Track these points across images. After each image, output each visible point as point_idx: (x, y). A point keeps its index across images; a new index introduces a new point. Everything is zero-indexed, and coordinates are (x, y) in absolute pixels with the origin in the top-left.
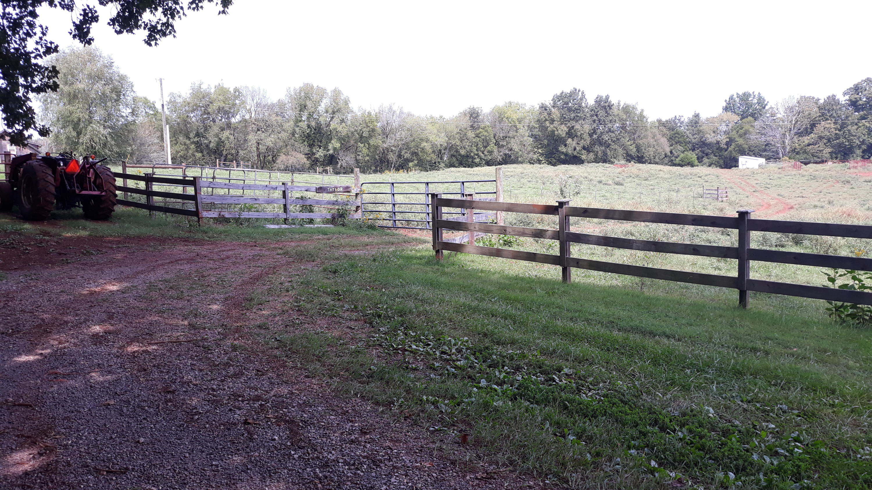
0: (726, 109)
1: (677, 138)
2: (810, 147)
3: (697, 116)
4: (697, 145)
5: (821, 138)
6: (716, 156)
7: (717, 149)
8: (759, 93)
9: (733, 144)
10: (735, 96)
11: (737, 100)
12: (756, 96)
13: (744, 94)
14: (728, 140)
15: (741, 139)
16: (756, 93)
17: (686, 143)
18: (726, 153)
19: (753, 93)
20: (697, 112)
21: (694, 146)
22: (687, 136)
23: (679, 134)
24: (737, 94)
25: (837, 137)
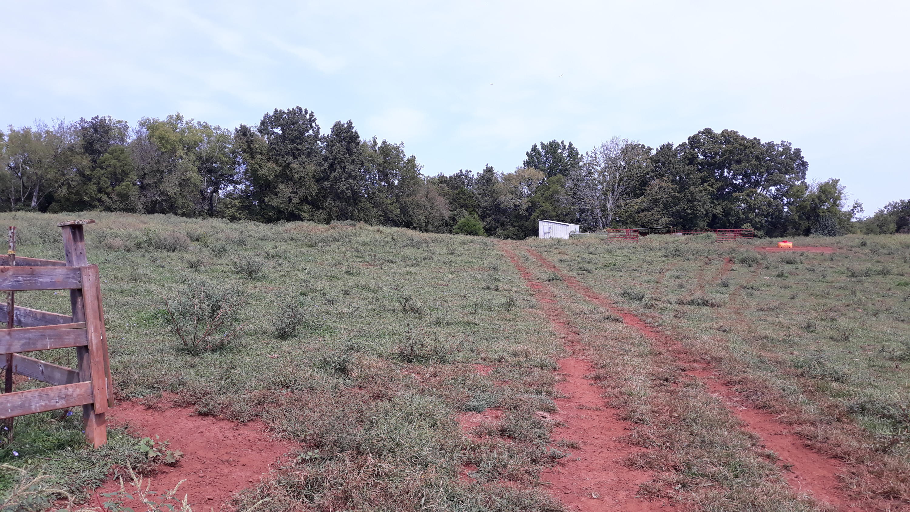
0: (527, 163)
1: (462, 200)
2: (642, 214)
3: (489, 170)
4: (490, 210)
5: (655, 201)
6: (514, 227)
7: (516, 217)
8: (570, 144)
9: (537, 210)
10: (539, 147)
11: (543, 152)
12: (567, 147)
13: (551, 144)
14: (530, 204)
15: (547, 204)
16: (567, 144)
17: (475, 207)
18: (528, 223)
19: (562, 142)
20: (490, 166)
21: (484, 212)
22: (476, 198)
23: (464, 194)
24: (542, 144)
25: (676, 201)
